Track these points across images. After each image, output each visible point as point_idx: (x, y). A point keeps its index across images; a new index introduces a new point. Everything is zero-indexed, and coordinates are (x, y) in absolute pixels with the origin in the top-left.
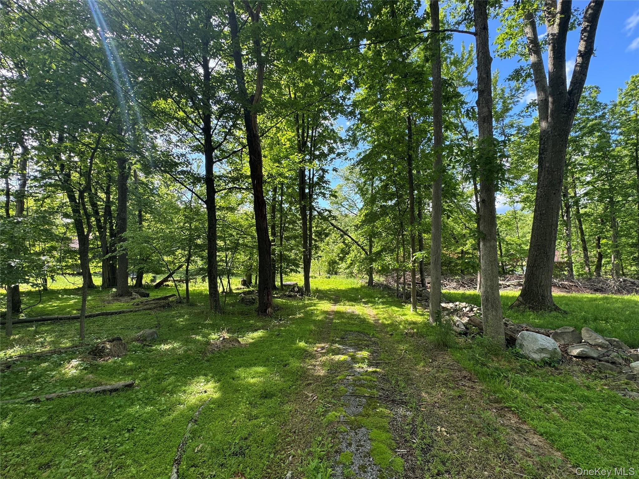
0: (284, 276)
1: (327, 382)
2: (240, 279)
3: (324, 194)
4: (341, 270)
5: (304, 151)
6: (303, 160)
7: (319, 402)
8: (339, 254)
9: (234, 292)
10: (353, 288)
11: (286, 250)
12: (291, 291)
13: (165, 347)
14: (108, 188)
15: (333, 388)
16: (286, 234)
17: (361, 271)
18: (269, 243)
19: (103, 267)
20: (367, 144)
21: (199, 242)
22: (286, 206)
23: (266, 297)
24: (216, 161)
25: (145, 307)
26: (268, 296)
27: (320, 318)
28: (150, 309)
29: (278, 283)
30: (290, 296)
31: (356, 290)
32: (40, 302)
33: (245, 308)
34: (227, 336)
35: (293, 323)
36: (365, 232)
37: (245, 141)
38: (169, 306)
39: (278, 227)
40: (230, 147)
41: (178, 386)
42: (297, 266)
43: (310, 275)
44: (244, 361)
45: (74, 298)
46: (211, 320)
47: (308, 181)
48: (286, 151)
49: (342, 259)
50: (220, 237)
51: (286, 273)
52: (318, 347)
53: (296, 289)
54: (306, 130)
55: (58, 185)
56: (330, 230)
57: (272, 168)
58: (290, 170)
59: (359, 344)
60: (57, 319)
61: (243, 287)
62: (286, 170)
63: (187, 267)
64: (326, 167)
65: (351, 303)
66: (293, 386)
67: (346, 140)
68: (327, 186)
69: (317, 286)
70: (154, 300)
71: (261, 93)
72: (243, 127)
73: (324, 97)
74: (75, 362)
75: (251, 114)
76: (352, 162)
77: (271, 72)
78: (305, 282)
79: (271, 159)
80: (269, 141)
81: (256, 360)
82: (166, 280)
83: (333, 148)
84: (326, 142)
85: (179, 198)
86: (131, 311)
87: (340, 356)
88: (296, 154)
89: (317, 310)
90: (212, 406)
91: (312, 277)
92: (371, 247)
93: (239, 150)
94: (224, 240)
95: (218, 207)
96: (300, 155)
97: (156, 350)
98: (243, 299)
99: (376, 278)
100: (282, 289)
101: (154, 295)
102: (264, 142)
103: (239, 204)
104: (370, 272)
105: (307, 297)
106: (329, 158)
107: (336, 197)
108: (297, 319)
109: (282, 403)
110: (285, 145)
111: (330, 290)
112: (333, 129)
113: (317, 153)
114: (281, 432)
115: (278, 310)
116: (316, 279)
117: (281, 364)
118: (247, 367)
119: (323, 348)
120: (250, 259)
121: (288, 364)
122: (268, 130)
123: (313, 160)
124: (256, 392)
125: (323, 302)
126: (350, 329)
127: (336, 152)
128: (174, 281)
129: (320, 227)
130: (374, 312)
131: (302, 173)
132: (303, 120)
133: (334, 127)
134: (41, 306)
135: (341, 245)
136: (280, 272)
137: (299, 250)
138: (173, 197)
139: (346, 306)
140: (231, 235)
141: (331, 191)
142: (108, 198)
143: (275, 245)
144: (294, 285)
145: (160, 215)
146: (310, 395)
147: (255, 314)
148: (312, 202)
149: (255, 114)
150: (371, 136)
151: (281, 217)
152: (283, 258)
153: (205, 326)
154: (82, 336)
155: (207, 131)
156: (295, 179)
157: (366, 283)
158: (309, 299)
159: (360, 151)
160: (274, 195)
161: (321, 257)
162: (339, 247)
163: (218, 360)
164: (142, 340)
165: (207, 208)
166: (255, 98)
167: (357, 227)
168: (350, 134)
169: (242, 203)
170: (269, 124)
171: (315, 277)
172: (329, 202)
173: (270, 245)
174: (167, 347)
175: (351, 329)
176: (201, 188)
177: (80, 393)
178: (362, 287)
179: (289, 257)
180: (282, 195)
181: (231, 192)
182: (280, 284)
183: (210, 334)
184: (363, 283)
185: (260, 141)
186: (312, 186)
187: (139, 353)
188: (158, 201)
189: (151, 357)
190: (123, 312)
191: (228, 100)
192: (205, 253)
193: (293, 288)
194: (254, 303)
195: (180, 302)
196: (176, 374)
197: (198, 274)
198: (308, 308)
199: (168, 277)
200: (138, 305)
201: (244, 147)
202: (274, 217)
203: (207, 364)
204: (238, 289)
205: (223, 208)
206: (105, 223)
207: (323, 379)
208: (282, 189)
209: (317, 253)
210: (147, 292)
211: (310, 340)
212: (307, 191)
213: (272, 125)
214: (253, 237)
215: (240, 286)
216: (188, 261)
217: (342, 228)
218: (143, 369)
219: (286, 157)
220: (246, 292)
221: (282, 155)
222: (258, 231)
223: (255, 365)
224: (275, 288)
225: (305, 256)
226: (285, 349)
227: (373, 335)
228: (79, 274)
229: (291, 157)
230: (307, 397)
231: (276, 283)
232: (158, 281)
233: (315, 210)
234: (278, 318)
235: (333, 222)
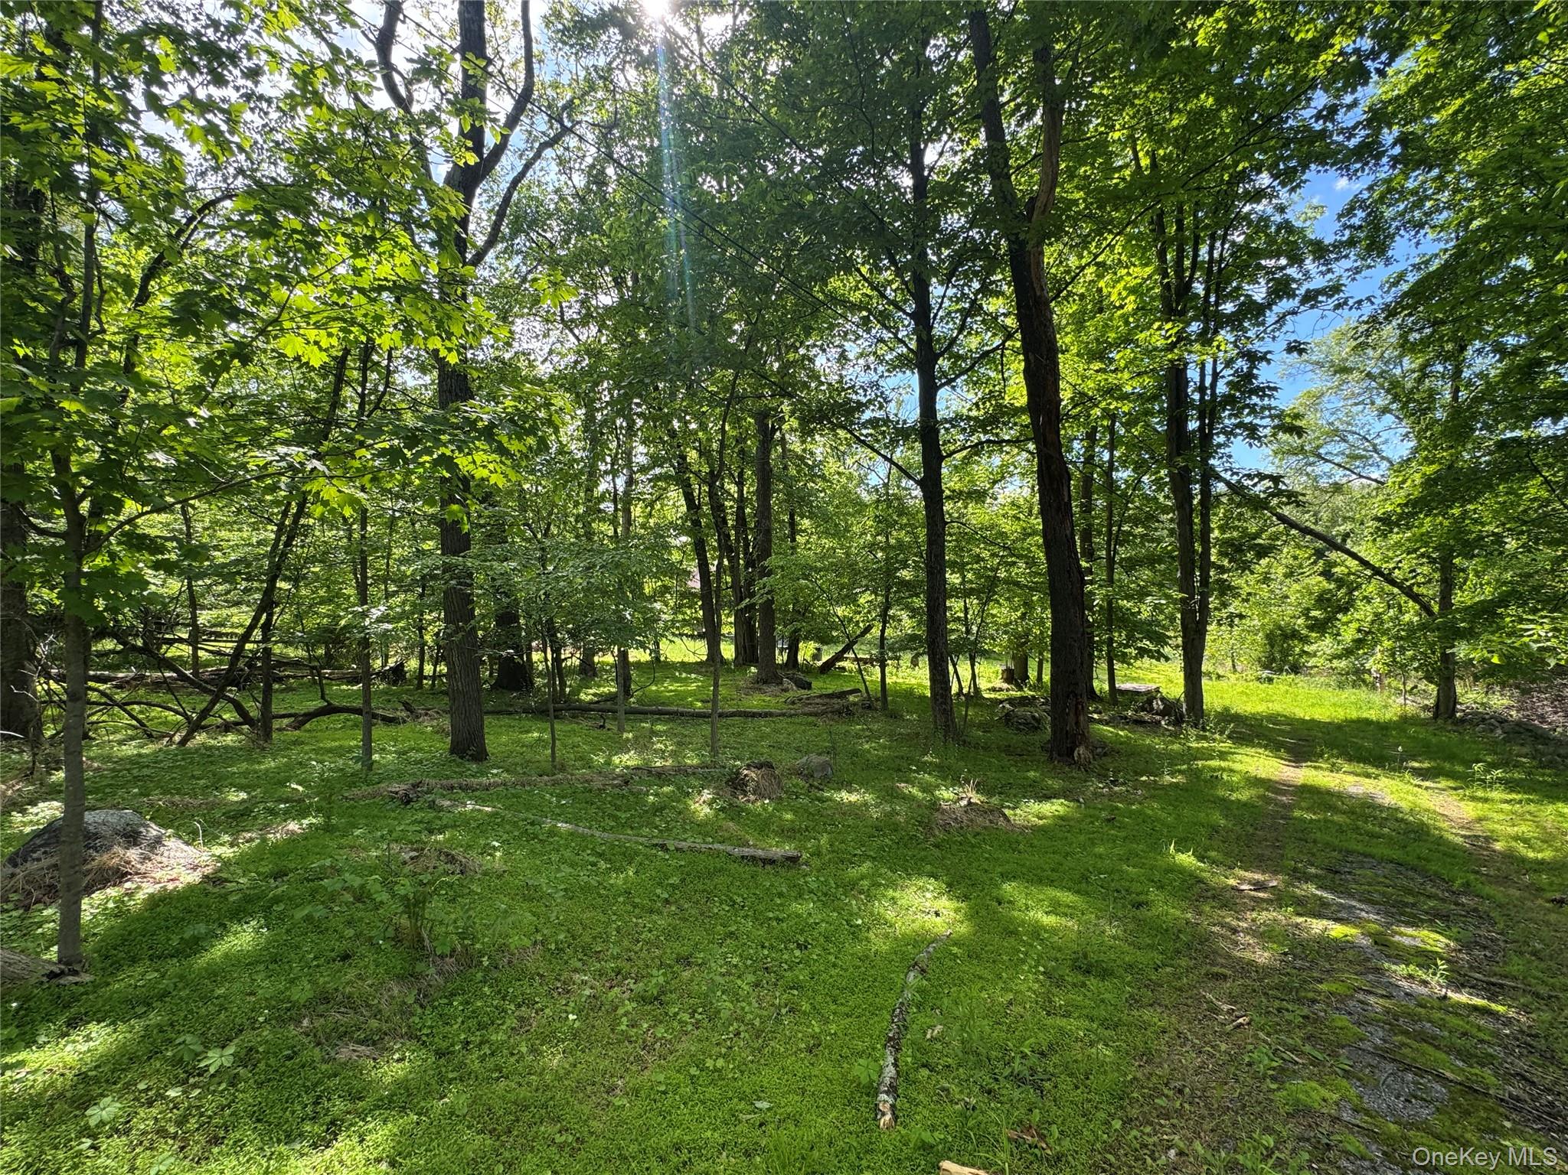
0: (1117, 666)
1: (1280, 987)
2: (1000, 667)
3: (1252, 431)
4: (1312, 662)
5: (1183, 313)
6: (1182, 338)
7: (1256, 1037)
8: (1308, 610)
9: (986, 696)
10: (1367, 722)
11: (1128, 597)
12: (1143, 709)
13: (845, 797)
14: (741, 474)
15: (1306, 1011)
16: (1123, 552)
17: (1403, 667)
18: (1080, 577)
19: (736, 624)
20: (1431, 236)
21: (906, 574)
22: (1123, 475)
23: (1071, 718)
24: (943, 385)
25: (806, 709)
26: (1077, 715)
27: (1244, 795)
28: (816, 715)
29: (1100, 684)
30: (1140, 722)
31: (1383, 727)
32: (654, 682)
33: (1016, 739)
34: (976, 798)
35: (1153, 797)
36: (1424, 539)
37: (1011, 322)
38: (846, 713)
39: (1100, 533)
40: (973, 342)
41: (880, 885)
42: (1161, 640)
43: (1204, 668)
44: (1023, 866)
45: (696, 680)
46: (937, 756)
47: (1196, 396)
48: (1127, 323)
49: (1321, 627)
50: (953, 565)
51: (1124, 659)
52: (1240, 879)
53: (1158, 705)
54: (1189, 249)
55: (670, 477)
56: (1275, 537)
57: (1084, 378)
58: (1139, 374)
59: (1406, 905)
60: (676, 713)
61: (1005, 686)
62: (1126, 375)
63: (883, 631)
64: (1258, 347)
65: (1360, 767)
66: (1165, 965)
67: (1337, 246)
68: (1266, 401)
69: (1227, 703)
70: (820, 696)
71: (1054, 184)
72: (1005, 287)
73: (1251, 133)
74: (707, 795)
75: (1029, 247)
76: (1367, 310)
77: (1082, 119)
78: (1186, 686)
79: (1078, 355)
80: (1072, 308)
81: (1053, 870)
82: (839, 657)
83: (1289, 280)
84: (1259, 267)
85: (862, 481)
86: (783, 715)
87: (1325, 922)
88: (1156, 325)
89: (1232, 771)
90: (955, 950)
91: (1209, 674)
92: (1448, 586)
93: (997, 348)
94: (960, 568)
95: (947, 493)
96: (1169, 325)
97: (829, 799)
98: (1008, 718)
99: (1469, 696)
100: (1115, 703)
101: (821, 686)
102: (1062, 312)
103: (995, 482)
104: (1445, 673)
105: (1193, 732)
106: (1271, 317)
107: (1299, 432)
108: (1163, 787)
109: (1134, 1002)
110: (1122, 307)
111: (1273, 718)
112: (1287, 222)
113: (1229, 307)
114: (1139, 1075)
115: (1105, 754)
116: (1223, 683)
117: (1124, 898)
118: (1031, 882)
119: (1260, 886)
120: (1023, 617)
121: (1147, 904)
122: (1073, 279)
123: (1216, 332)
124: (1060, 950)
125: (1251, 751)
126: (1360, 848)
127: (1302, 291)
128: (857, 660)
129: (1236, 528)
130: (1468, 810)
131: (1176, 375)
132: (1180, 223)
133: (1289, 215)
134: (654, 688)
135: (1318, 583)
136: (1108, 654)
137: (1168, 597)
138: (850, 478)
139: (1340, 775)
140: (978, 559)
141: (1278, 416)
142: (740, 492)
143: (1091, 582)
144: (1149, 692)
145: (827, 518)
146: (1226, 1007)
147: (1044, 757)
148: (1211, 456)
149: (1040, 244)
150: (1449, 206)
151: (1109, 508)
152: (1113, 616)
153: (923, 767)
154: (714, 752)
155: (923, 317)
156: (1155, 398)
157: (1426, 708)
158: (1200, 738)
159: (1395, 269)
160: (1090, 448)
161: (1241, 616)
162: (1307, 587)
163: (959, 851)
164: (805, 773)
165: (925, 497)
166: (1038, 204)
167: (1387, 523)
168: (1356, 221)
169: (1003, 478)
170: (1073, 262)
171: (1219, 677)
172: (1268, 451)
173: (1084, 583)
174: (854, 798)
175: (1368, 850)
176: (910, 454)
177: (719, 851)
178: (1405, 720)
179: (1133, 614)
180: (1112, 447)
181: (977, 454)
182: (1106, 687)
183: (937, 787)
184: (1411, 708)
185: (1052, 312)
186: (1210, 411)
187: (804, 801)
188: (823, 490)
189: (825, 813)
190: (771, 715)
191: (971, 228)
192: (919, 602)
193: (1150, 702)
194: (1036, 728)
195: (869, 708)
196: (874, 859)
197: (903, 648)
198: (1200, 763)
199: (844, 651)
200: (793, 703)
201: (1009, 336)
202: (1087, 508)
203: (937, 852)
204: (994, 690)
205: (961, 493)
206: (737, 540)
207: (1267, 975)
208: (1111, 429)
209: (1225, 605)
210: (808, 679)
211: (1213, 854)
212: (1193, 425)
213: (1084, 262)
214: (1031, 562)
215: (999, 683)
216: (884, 618)
217: (1318, 528)
218: (813, 834)
219: (1127, 340)
220: (1015, 698)
221: (1112, 335)
222: (1049, 546)
223: (1051, 883)
224: (1092, 694)
225: (1187, 614)
226: (1131, 862)
227: (1467, 885)
228: (701, 636)
229: (1141, 336)
230: (1216, 1010)
231: (1095, 683)
232: (825, 658)
233: (1219, 478)
234: (1106, 776)
235: (1286, 511)
